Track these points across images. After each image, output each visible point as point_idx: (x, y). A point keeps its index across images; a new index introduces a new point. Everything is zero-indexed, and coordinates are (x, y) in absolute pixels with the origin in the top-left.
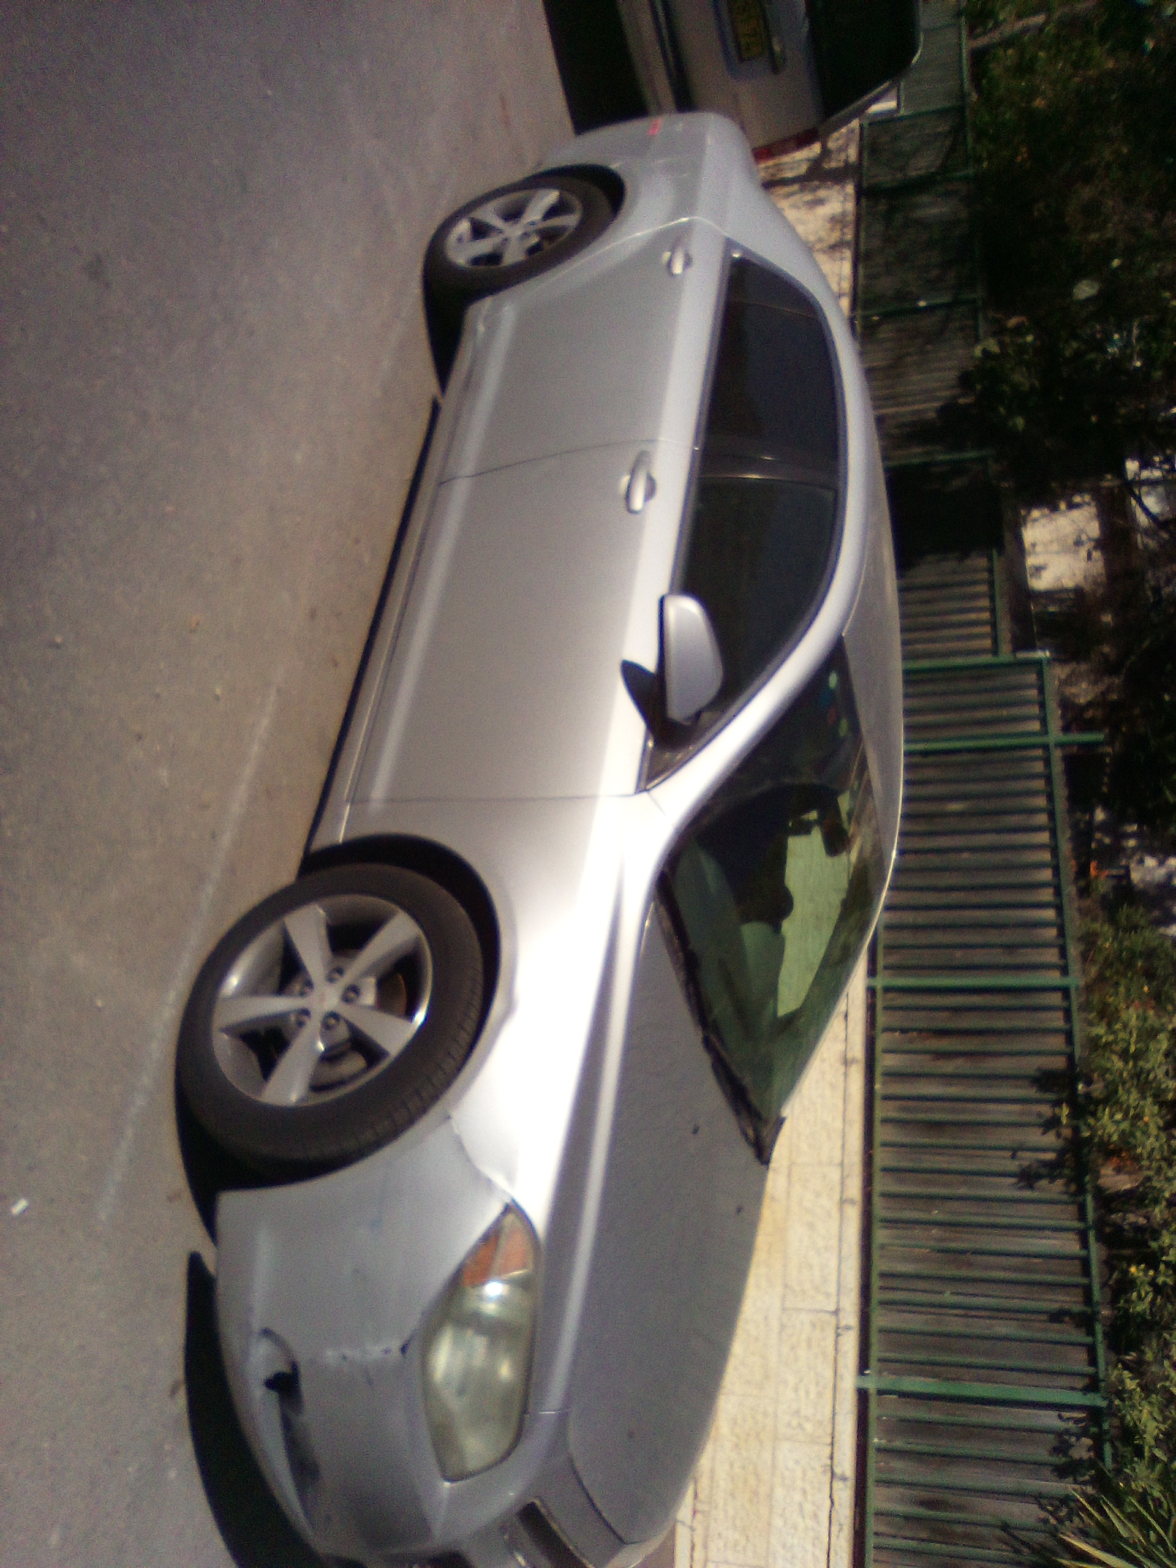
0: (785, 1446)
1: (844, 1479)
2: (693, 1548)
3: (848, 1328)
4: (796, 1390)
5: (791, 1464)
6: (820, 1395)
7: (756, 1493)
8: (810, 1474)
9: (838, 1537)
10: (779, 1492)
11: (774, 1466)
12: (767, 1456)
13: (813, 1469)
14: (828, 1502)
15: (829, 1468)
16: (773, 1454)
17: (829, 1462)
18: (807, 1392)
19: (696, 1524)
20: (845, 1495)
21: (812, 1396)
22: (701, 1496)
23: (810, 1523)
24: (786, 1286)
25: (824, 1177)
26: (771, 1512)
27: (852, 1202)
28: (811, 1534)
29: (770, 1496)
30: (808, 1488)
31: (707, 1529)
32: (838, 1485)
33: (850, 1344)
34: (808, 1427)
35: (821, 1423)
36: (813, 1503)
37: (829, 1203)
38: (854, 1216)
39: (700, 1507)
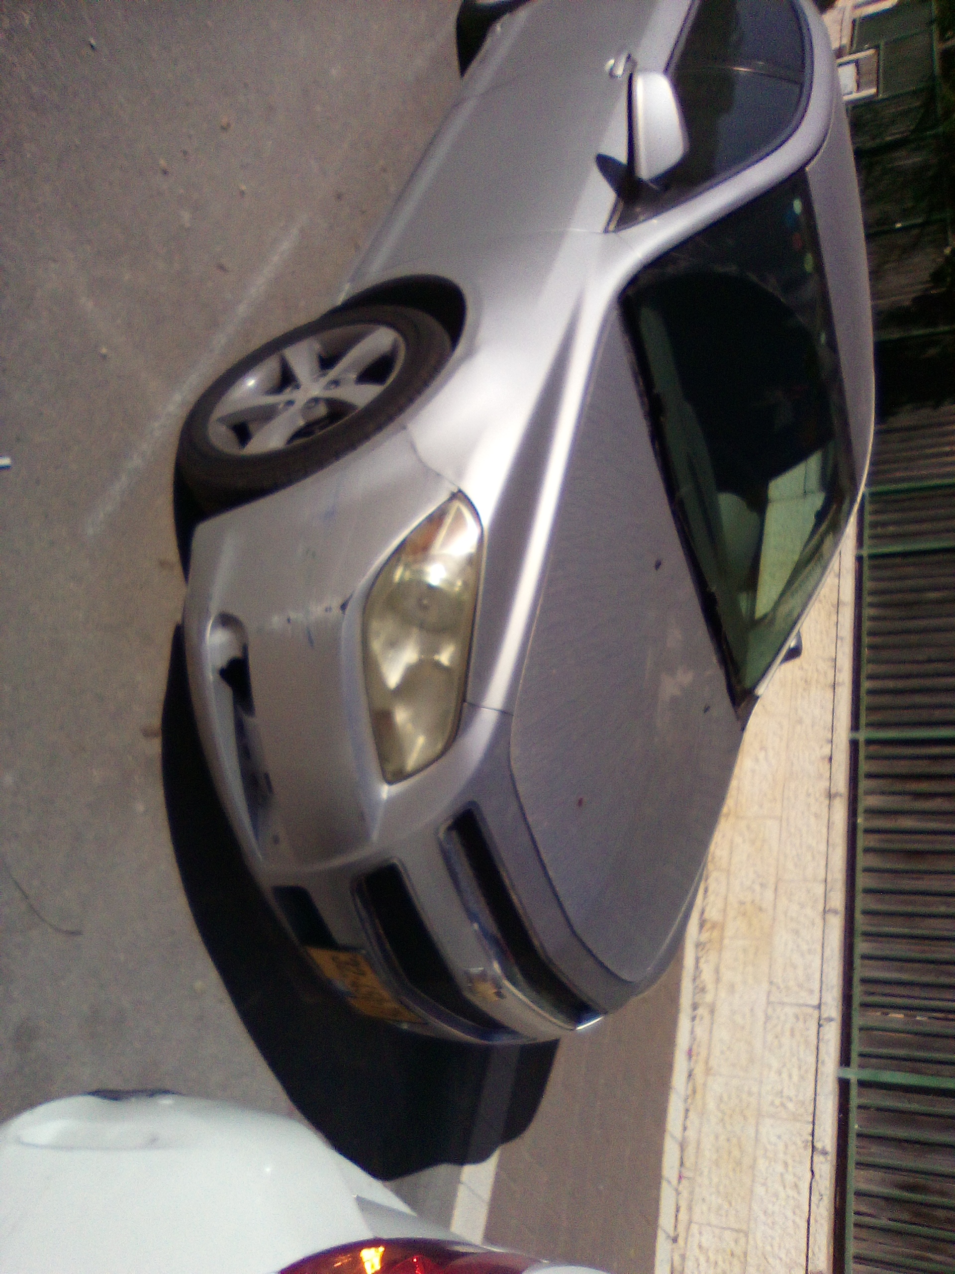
0: (768, 1122)
1: (824, 1153)
2: (678, 1210)
3: (830, 1020)
4: (780, 1073)
5: (773, 1139)
6: (802, 1078)
7: (739, 1163)
8: (792, 1148)
9: (818, 1207)
10: (762, 1164)
11: (757, 1140)
12: (751, 1131)
13: (795, 1143)
14: (810, 1174)
15: (810, 1144)
16: (757, 1131)
17: (810, 1138)
18: (790, 1076)
19: (680, 1188)
20: (826, 1169)
21: (795, 1078)
22: (688, 1164)
23: (791, 1193)
24: (771, 983)
25: (808, 891)
26: (753, 1181)
27: (835, 912)
28: (792, 1202)
29: (753, 1167)
30: (790, 1161)
31: (692, 1193)
32: (818, 1158)
33: (832, 1034)
34: (791, 1106)
35: (803, 1103)
36: (795, 1175)
37: (813, 913)
38: (836, 924)
39: (686, 1173)
